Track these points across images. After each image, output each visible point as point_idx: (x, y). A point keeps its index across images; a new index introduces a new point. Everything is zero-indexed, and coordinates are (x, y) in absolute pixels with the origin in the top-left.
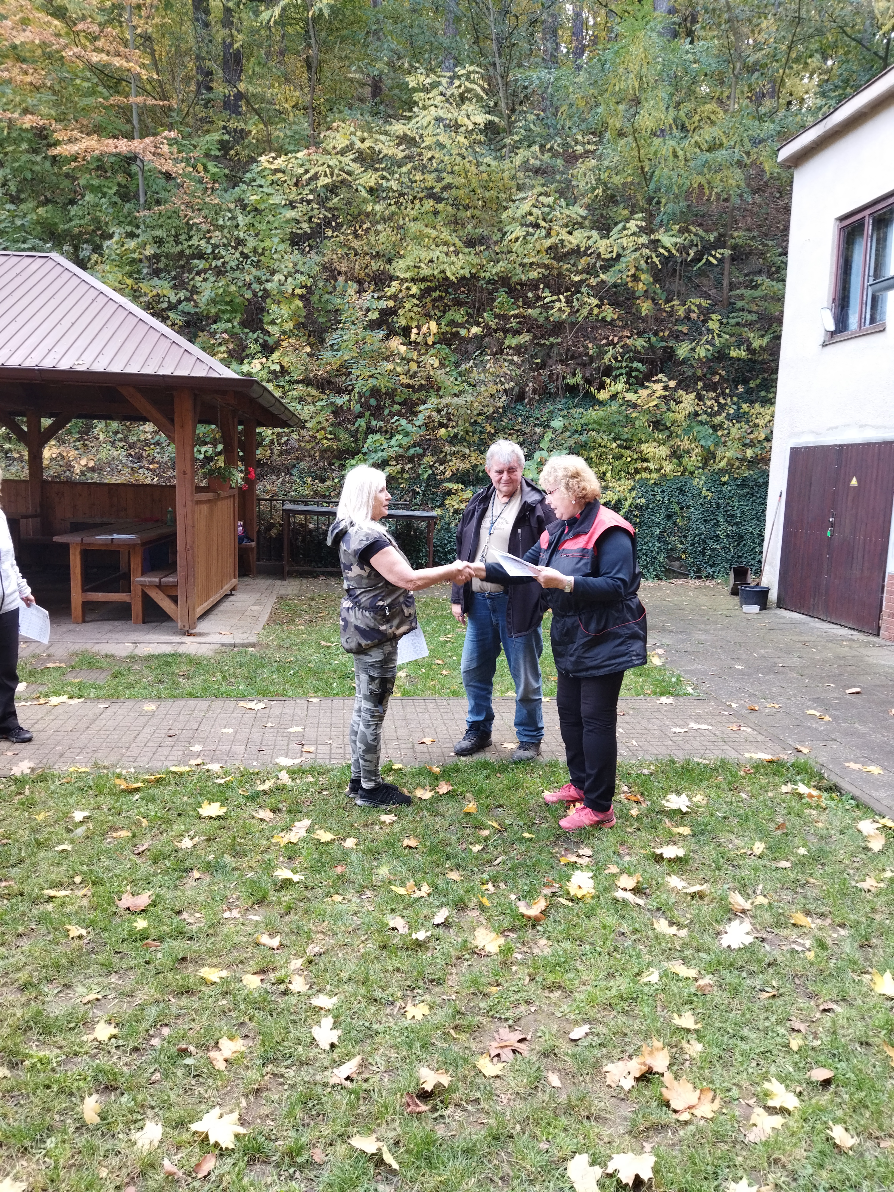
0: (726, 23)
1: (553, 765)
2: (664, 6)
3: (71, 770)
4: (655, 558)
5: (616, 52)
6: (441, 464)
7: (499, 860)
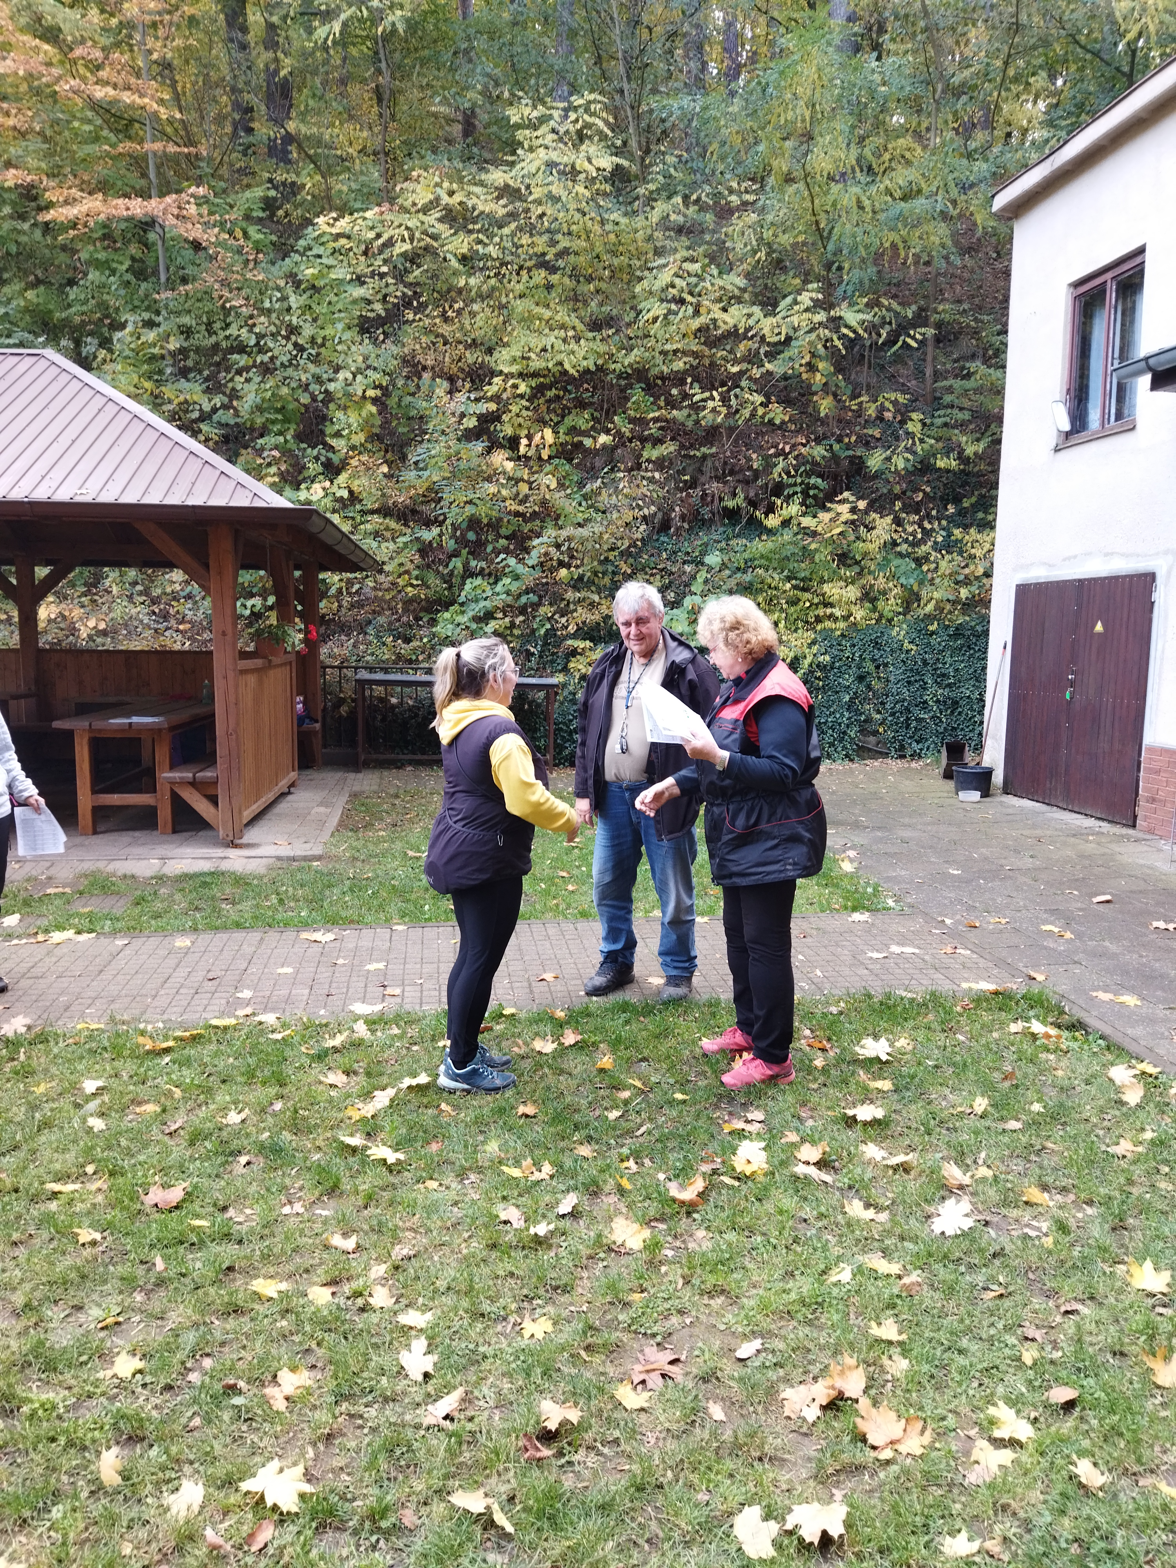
0: (922, 32)
1: (713, 1004)
2: (843, 11)
3: (79, 1027)
4: (845, 733)
5: (782, 73)
6: (562, 616)
7: (643, 1129)
